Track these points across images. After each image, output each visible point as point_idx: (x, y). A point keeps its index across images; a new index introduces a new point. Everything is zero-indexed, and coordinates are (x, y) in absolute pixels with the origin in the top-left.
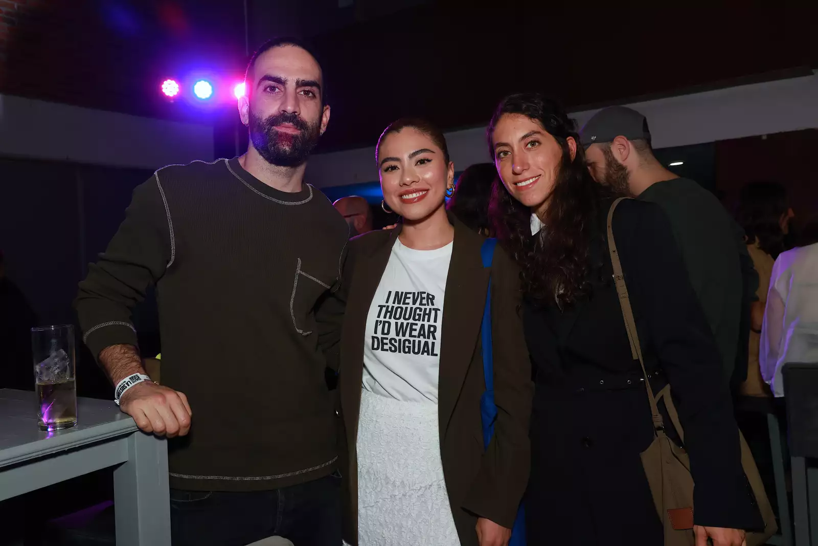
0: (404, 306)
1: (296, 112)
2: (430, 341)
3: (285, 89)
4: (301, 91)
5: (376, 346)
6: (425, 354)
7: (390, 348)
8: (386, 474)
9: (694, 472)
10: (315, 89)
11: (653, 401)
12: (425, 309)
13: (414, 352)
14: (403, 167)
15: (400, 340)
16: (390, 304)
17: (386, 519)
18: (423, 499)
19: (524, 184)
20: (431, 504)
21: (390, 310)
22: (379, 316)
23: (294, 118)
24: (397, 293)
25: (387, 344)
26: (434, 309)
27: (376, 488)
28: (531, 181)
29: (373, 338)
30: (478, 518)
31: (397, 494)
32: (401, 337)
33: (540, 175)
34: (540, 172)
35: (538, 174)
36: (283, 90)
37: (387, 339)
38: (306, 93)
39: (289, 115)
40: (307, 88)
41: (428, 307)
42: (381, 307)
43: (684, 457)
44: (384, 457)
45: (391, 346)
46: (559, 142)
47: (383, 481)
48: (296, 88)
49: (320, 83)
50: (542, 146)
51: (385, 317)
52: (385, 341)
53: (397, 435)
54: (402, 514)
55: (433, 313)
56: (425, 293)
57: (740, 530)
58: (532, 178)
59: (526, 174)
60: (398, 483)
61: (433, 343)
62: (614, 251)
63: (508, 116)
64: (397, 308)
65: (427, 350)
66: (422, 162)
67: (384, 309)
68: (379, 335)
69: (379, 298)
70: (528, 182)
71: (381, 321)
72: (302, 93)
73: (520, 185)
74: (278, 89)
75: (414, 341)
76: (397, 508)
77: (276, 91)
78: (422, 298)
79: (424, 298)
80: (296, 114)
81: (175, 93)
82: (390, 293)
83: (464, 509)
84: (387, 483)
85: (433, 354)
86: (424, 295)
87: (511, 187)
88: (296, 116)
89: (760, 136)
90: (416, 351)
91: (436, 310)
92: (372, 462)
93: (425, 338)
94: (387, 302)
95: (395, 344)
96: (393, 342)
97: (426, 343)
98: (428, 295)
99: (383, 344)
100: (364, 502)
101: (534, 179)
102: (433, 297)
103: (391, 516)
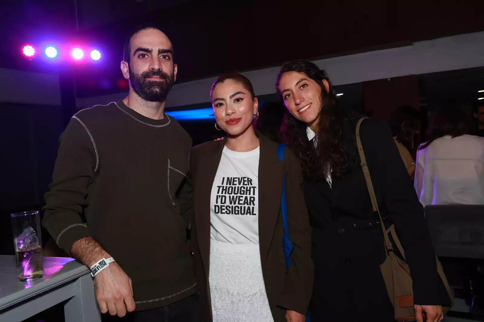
0: (233, 186)
1: (160, 69)
2: (251, 206)
3: (152, 55)
4: (161, 56)
5: (217, 211)
6: (248, 214)
7: (226, 212)
8: (227, 289)
9: (412, 275)
10: (169, 54)
11: (386, 233)
12: (247, 187)
13: (241, 214)
14: (226, 104)
15: (232, 207)
16: (225, 185)
17: (229, 316)
18: (252, 302)
19: (303, 110)
20: (256, 305)
21: (225, 188)
22: (218, 193)
23: (159, 73)
24: (228, 178)
25: (224, 209)
26: (252, 187)
27: (222, 297)
28: (307, 107)
29: (215, 206)
30: (286, 310)
31: (235, 300)
32: (233, 205)
33: (311, 103)
34: (311, 101)
35: (311, 102)
36: (150, 56)
37: (224, 206)
38: (164, 57)
39: (156, 71)
40: (165, 54)
41: (248, 186)
42: (219, 187)
43: (406, 266)
44: (225, 279)
45: (227, 210)
46: (318, 83)
47: (226, 293)
48: (158, 55)
49: (172, 51)
50: (309, 86)
51: (222, 193)
52: (223, 208)
53: (234, 265)
54: (239, 312)
55: (252, 189)
56: (246, 178)
57: (440, 306)
58: (307, 105)
59: (303, 104)
60: (235, 294)
61: (253, 208)
62: (361, 149)
63: (286, 74)
64: (229, 187)
65: (250, 212)
66: (238, 100)
67: (221, 188)
68: (219, 204)
69: (217, 182)
70: (305, 108)
71: (220, 196)
72: (162, 57)
73: (301, 111)
74: (147, 55)
75: (241, 207)
76: (236, 309)
77: (146, 57)
78: (244, 181)
79: (246, 181)
80: (160, 70)
81: (33, 54)
82: (224, 178)
83: (278, 306)
84: (228, 294)
85: (253, 214)
86: (246, 179)
87: (296, 114)
88: (160, 71)
89: (387, 79)
90: (243, 213)
91: (254, 188)
92: (218, 282)
93: (248, 204)
94: (223, 184)
95: (229, 209)
96: (228, 208)
97: (249, 208)
98: (248, 178)
99: (222, 209)
100: (215, 306)
101: (309, 106)
102: (251, 180)
103: (232, 314)
